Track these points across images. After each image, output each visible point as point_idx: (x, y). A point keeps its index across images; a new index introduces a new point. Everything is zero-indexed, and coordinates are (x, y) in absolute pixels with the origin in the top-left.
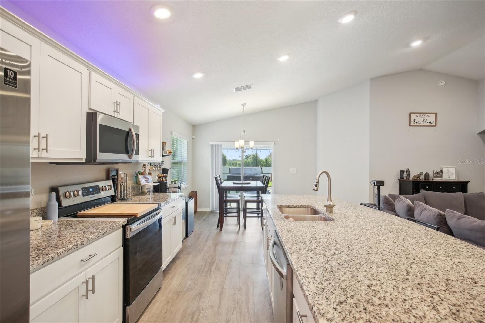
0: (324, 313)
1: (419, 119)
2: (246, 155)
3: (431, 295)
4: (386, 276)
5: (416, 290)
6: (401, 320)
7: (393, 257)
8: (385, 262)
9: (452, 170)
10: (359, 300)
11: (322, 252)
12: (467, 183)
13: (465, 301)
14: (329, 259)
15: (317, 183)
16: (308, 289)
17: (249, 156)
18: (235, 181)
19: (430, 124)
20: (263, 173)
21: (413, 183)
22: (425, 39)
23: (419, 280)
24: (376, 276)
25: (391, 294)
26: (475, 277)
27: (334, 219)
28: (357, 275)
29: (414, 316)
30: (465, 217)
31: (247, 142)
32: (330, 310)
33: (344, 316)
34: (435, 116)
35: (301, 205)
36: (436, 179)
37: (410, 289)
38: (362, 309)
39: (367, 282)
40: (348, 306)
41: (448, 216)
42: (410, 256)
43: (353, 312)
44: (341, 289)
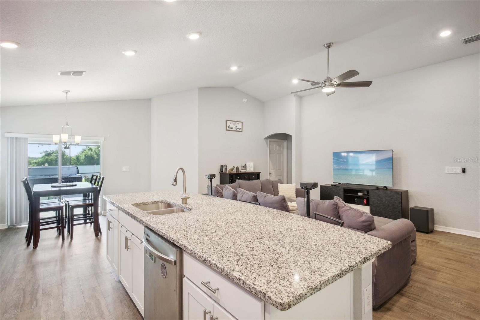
0: (233, 269)
1: (232, 125)
2: (47, 152)
3: (278, 241)
4: (252, 238)
5: (270, 241)
6: (273, 258)
7: (248, 226)
8: (246, 230)
9: (252, 164)
10: (247, 255)
11: (203, 234)
12: (260, 173)
13: (293, 239)
14: (211, 236)
15: (175, 178)
16: (212, 259)
17: (51, 152)
18: (54, 184)
19: (239, 130)
20: (79, 172)
21: (229, 175)
22: (239, 67)
23: (268, 235)
24: (247, 239)
25: (261, 247)
26: (290, 227)
27: (192, 209)
28: (236, 242)
29: (277, 254)
30: (268, 195)
31: (71, 136)
32: (236, 266)
33: (245, 266)
34: (241, 124)
35: (156, 201)
36: (243, 171)
37: (267, 241)
38: (252, 259)
39: (244, 244)
40: (243, 260)
41: (259, 196)
42: (256, 223)
43: (249, 262)
44: (233, 252)
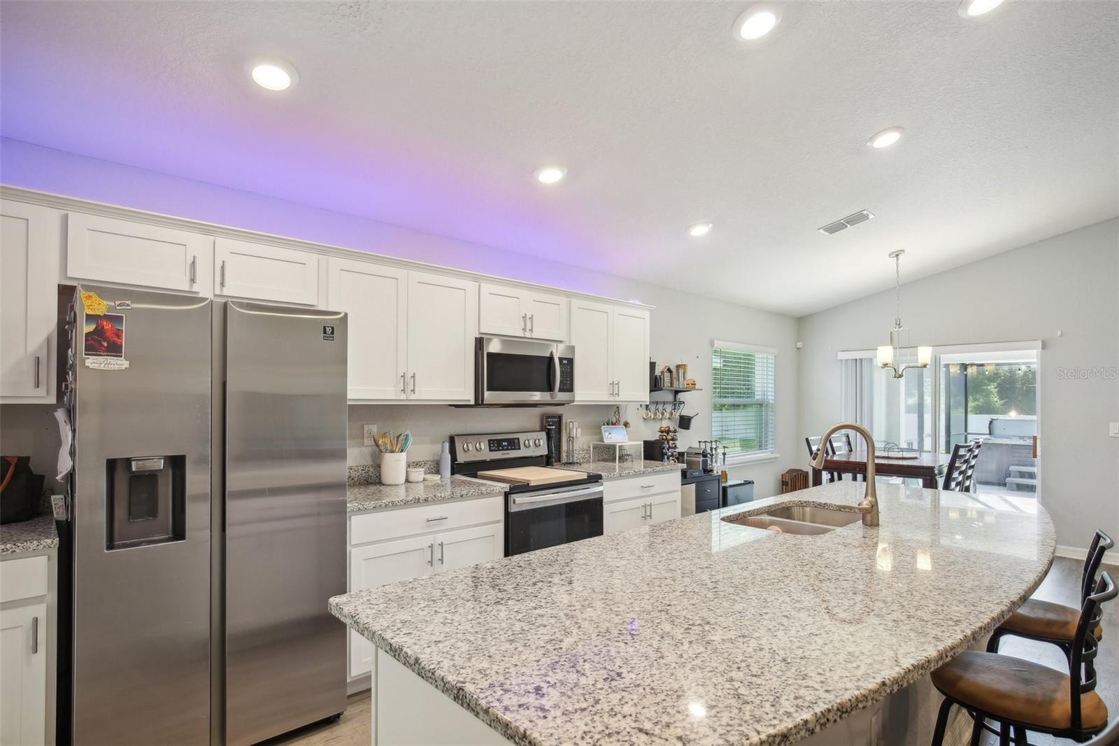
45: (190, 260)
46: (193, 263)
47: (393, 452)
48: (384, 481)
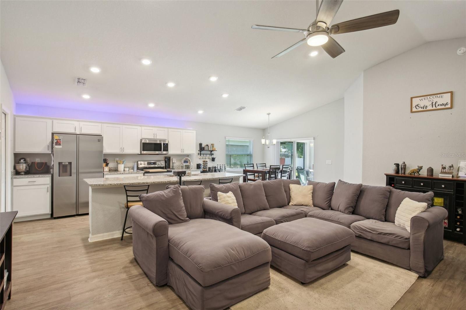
1: (426, 102)
19: (443, 107)
34: (450, 96)
45: (75, 127)
46: (75, 128)
47: (120, 164)
48: (119, 170)
